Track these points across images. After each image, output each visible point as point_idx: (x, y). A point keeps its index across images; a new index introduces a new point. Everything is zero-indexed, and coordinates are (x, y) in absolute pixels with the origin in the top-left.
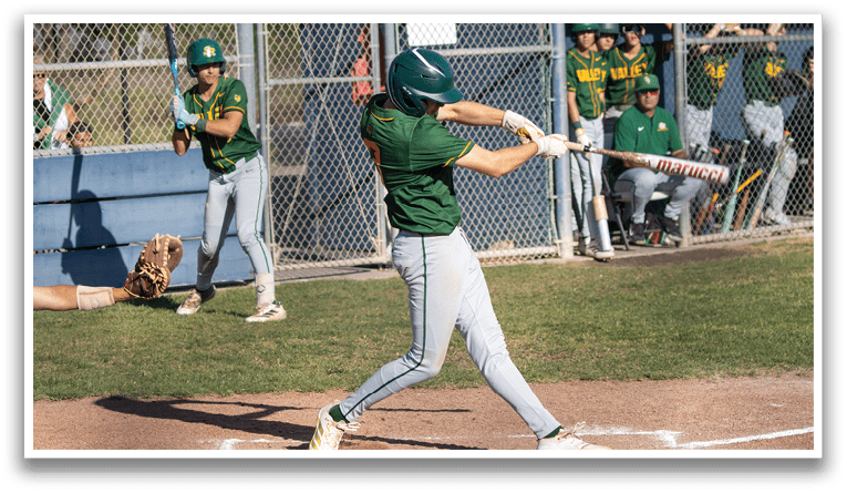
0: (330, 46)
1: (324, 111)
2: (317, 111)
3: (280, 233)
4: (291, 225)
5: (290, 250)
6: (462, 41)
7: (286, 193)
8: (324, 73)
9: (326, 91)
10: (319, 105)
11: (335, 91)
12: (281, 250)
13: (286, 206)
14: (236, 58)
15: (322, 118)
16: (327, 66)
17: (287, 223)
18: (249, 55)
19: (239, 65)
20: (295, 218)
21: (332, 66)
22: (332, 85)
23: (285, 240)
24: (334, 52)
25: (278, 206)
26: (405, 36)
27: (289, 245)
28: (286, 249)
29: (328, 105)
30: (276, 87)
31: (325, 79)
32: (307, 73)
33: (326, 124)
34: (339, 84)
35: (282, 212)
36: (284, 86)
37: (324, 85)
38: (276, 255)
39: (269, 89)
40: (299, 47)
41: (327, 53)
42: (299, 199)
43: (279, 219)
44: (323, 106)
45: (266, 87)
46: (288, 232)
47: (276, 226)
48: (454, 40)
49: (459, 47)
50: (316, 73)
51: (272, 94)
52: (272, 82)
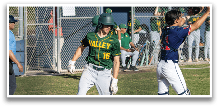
0: (43, 15)
1: (41, 32)
2: (39, 32)
3: (29, 63)
4: (31, 61)
5: (31, 67)
6: (77, 15)
7: (30, 53)
8: (41, 22)
9: (41, 27)
10: (39, 30)
11: (44, 27)
12: (29, 67)
13: (30, 56)
14: (19, 18)
15: (40, 34)
16: (42, 20)
17: (30, 61)
18: (22, 17)
19: (19, 20)
20: (33, 59)
21: (43, 20)
22: (43, 25)
23: (30, 65)
24: (44, 17)
25: (28, 56)
26: (62, 13)
27: (31, 66)
28: (30, 67)
29: (42, 30)
30: (28, 26)
31: (41, 24)
32: (37, 22)
33: (41, 35)
34: (45, 25)
35: (29, 58)
36: (31, 26)
37: (41, 26)
38: (27, 69)
39: (27, 26)
40: (35, 15)
41: (42, 17)
42: (34, 54)
43: (28, 60)
44: (41, 31)
45: (26, 26)
46: (31, 63)
47: (28, 61)
48: (75, 15)
49: (76, 16)
50: (39, 22)
51: (28, 27)
52: (27, 24)
